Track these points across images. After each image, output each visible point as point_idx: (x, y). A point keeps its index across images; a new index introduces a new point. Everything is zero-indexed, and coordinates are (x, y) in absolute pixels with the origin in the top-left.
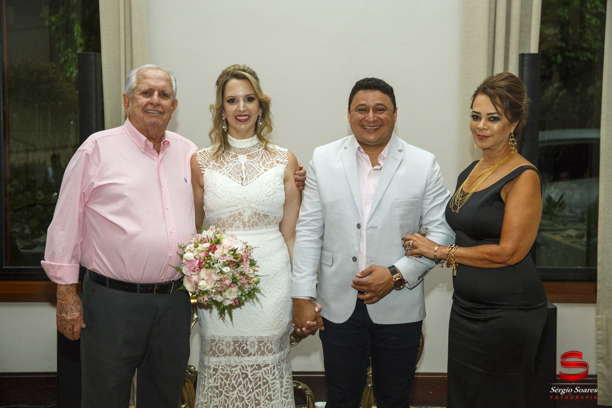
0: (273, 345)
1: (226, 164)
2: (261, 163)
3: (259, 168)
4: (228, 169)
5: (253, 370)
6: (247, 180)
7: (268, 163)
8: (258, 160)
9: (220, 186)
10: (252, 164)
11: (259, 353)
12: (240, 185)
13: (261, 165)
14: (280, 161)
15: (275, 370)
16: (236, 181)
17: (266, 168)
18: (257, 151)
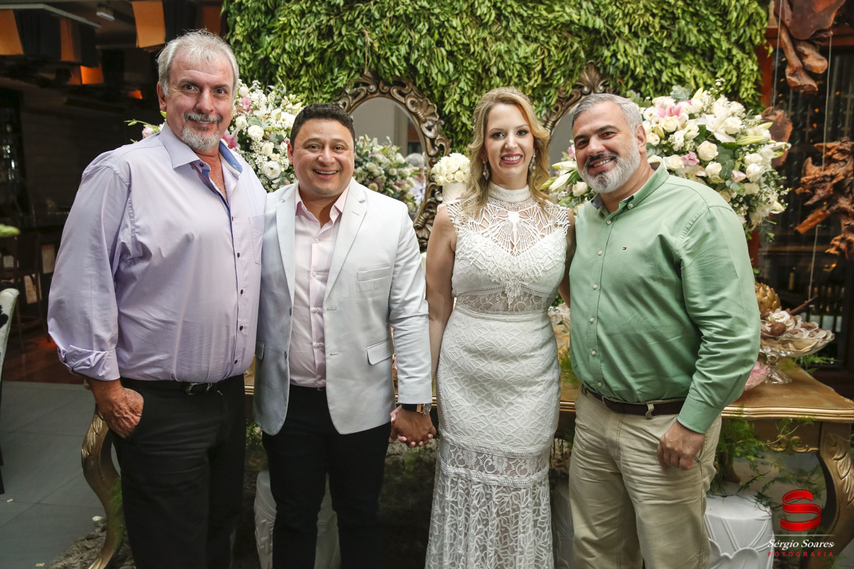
0: (528, 465)
1: (490, 223)
2: (536, 225)
3: (535, 232)
4: (493, 230)
5: (498, 492)
6: (519, 248)
7: (545, 227)
8: (532, 221)
9: (483, 254)
10: (526, 226)
11: (509, 472)
12: (509, 254)
13: (537, 229)
14: (559, 224)
15: (528, 496)
16: (504, 247)
17: (544, 234)
18: (532, 207)
